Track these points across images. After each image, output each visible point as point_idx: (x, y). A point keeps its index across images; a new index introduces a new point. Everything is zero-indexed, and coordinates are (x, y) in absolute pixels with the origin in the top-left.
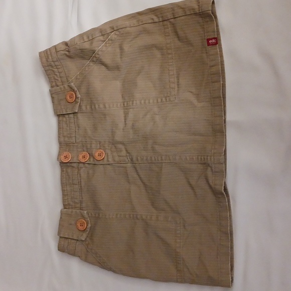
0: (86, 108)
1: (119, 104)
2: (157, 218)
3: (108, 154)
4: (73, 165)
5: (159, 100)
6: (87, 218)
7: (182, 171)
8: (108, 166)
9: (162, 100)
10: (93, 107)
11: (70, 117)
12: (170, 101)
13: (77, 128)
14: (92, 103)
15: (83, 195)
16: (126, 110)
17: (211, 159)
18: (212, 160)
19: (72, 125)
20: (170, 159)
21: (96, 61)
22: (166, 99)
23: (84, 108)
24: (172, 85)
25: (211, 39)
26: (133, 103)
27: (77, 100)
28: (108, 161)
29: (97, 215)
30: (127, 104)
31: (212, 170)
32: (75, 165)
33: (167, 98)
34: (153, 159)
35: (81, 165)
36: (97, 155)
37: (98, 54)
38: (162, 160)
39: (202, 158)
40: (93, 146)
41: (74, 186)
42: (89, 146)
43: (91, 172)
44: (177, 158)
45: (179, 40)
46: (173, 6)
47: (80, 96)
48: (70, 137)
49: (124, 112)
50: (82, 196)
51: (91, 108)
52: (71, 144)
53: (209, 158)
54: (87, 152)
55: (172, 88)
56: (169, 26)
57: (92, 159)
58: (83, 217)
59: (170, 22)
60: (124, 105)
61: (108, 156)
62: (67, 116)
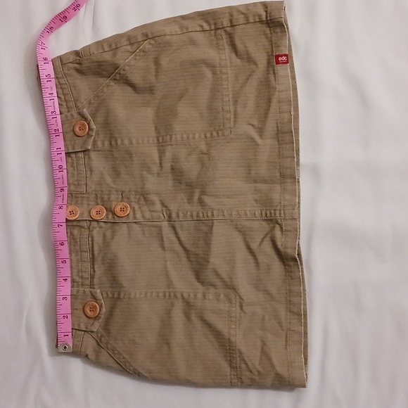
0: (103, 144)
1: (151, 139)
2: (204, 295)
3: (134, 208)
4: (81, 224)
5: (208, 135)
6: (100, 300)
7: (240, 231)
8: (134, 225)
9: (212, 134)
10: (113, 142)
11: (79, 157)
12: (224, 135)
13: (89, 173)
14: (112, 138)
15: (96, 266)
16: (161, 148)
17: (280, 214)
18: (283, 215)
19: (82, 168)
20: (224, 215)
21: (120, 80)
22: (218, 134)
23: (99, 144)
24: (228, 115)
25: (282, 56)
26: (171, 138)
27: (90, 133)
28: (135, 218)
29: (116, 295)
30: (163, 139)
31: (281, 228)
32: (84, 224)
33: (220, 132)
34: (201, 215)
35: (94, 224)
36: (118, 209)
37: (124, 70)
38: (213, 215)
39: (268, 212)
40: (113, 197)
41: (83, 254)
42: (106, 197)
43: (109, 233)
44: (234, 213)
45: (237, 55)
46: (231, 11)
47: (95, 127)
48: (78, 184)
49: (159, 150)
50: (94, 268)
51: (111, 144)
52: (80, 195)
53: (277, 212)
54: (103, 205)
55: (227, 119)
56: (224, 36)
57: (110, 216)
58: (95, 299)
59: (225, 31)
60: (158, 140)
61: (134, 211)
62: (73, 155)
